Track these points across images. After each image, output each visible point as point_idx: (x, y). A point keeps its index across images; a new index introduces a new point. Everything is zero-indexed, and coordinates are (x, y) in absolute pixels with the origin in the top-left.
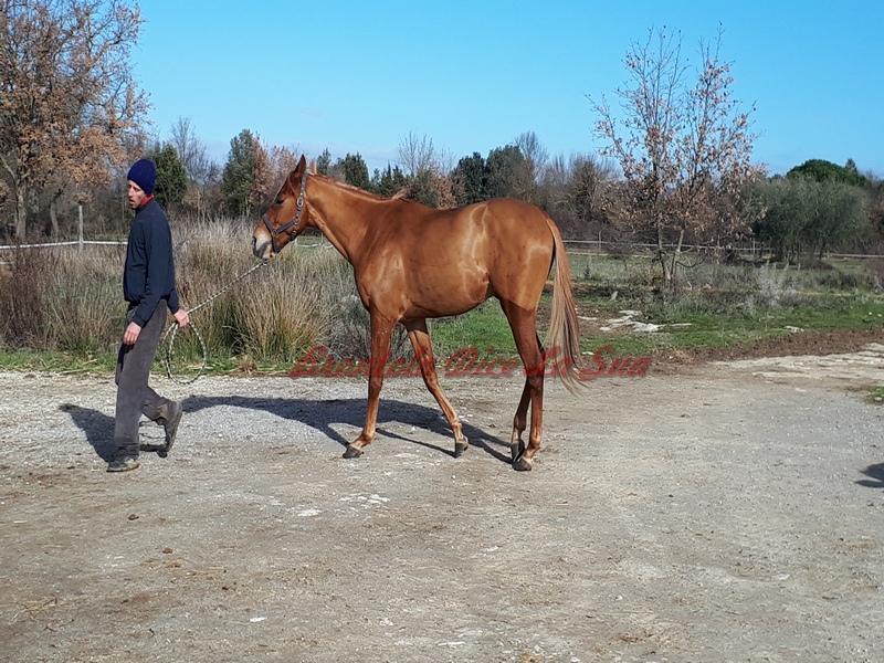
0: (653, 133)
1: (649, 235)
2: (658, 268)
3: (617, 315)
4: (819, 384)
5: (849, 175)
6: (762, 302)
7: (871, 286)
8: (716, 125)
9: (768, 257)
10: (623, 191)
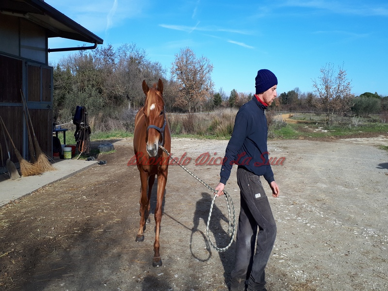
0: (327, 87)
1: (325, 110)
2: (328, 117)
3: (317, 128)
4: (367, 144)
5: (376, 96)
6: (353, 126)
7: (381, 122)
8: (342, 85)
9: (355, 115)
10: (319, 100)
